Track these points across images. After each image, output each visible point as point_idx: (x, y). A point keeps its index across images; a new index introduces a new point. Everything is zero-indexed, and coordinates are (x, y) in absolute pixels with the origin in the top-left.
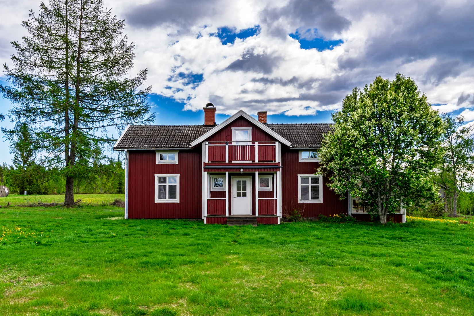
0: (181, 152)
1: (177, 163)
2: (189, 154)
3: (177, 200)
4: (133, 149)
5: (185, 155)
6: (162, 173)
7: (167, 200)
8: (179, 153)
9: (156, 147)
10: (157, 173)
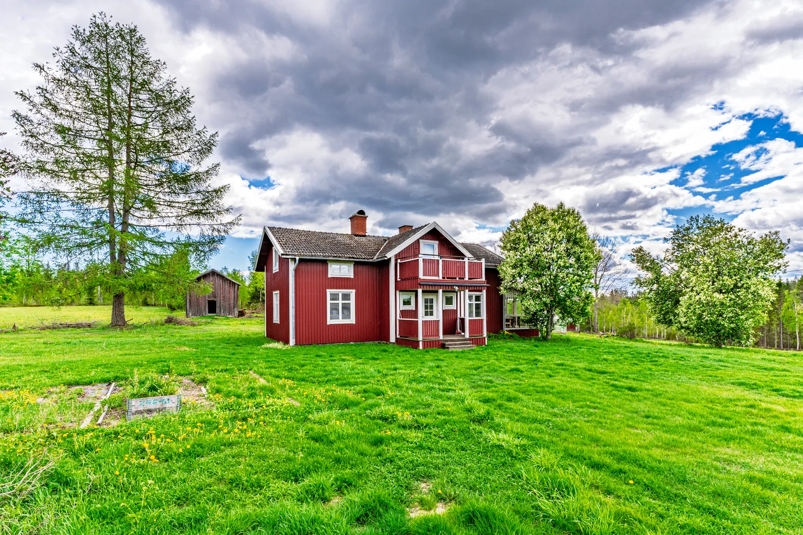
0: (357, 264)
1: (352, 277)
2: (364, 266)
3: (352, 320)
4: (307, 258)
5: (360, 268)
6: (334, 288)
7: (340, 321)
8: (354, 265)
9: (334, 257)
10: (328, 288)
